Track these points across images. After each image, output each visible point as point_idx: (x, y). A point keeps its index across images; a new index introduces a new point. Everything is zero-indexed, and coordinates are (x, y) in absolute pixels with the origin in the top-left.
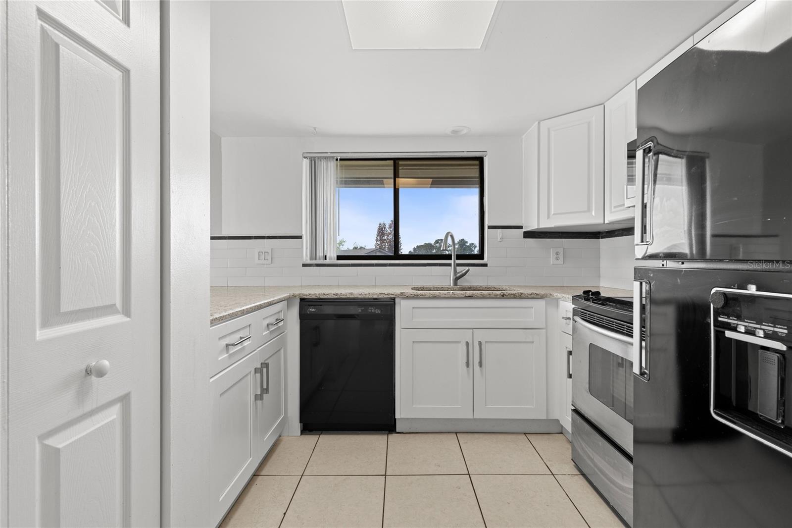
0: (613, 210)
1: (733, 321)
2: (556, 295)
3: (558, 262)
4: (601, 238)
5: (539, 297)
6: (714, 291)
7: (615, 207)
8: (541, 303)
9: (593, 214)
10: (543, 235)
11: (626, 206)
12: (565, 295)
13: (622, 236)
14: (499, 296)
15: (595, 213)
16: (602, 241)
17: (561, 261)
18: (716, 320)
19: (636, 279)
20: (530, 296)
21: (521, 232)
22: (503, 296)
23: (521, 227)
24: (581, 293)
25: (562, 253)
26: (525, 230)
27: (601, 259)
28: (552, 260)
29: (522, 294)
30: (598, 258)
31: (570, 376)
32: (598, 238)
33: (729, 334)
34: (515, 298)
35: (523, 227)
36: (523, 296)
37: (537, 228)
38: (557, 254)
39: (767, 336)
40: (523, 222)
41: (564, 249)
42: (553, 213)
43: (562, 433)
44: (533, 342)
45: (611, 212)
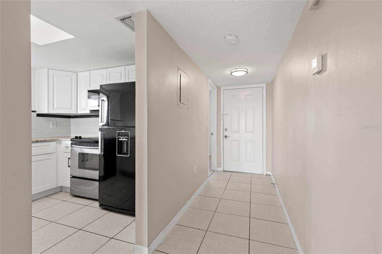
0: (81, 110)
1: (120, 137)
2: (61, 139)
3: (53, 127)
4: (71, 118)
5: (54, 140)
6: (117, 132)
7: (82, 109)
8: (54, 143)
9: (73, 110)
10: (46, 116)
11: (87, 109)
12: (66, 139)
13: (81, 118)
14: (35, 142)
15: (74, 110)
16: (71, 119)
17: (55, 127)
18: (117, 137)
19: (99, 131)
20: (49, 141)
21: (35, 114)
22: (37, 141)
23: (35, 112)
24: (74, 137)
25: (55, 123)
26: (37, 113)
27: (71, 126)
28: (51, 126)
29: (46, 140)
30: (70, 125)
31: (69, 166)
32: (70, 118)
33: (120, 139)
34: (42, 142)
35: (37, 112)
36: (46, 141)
37: (47, 113)
38: (53, 124)
39: (125, 139)
40: (36, 109)
41: (56, 122)
42: (55, 108)
43: (61, 191)
44: (51, 159)
45: (80, 110)
